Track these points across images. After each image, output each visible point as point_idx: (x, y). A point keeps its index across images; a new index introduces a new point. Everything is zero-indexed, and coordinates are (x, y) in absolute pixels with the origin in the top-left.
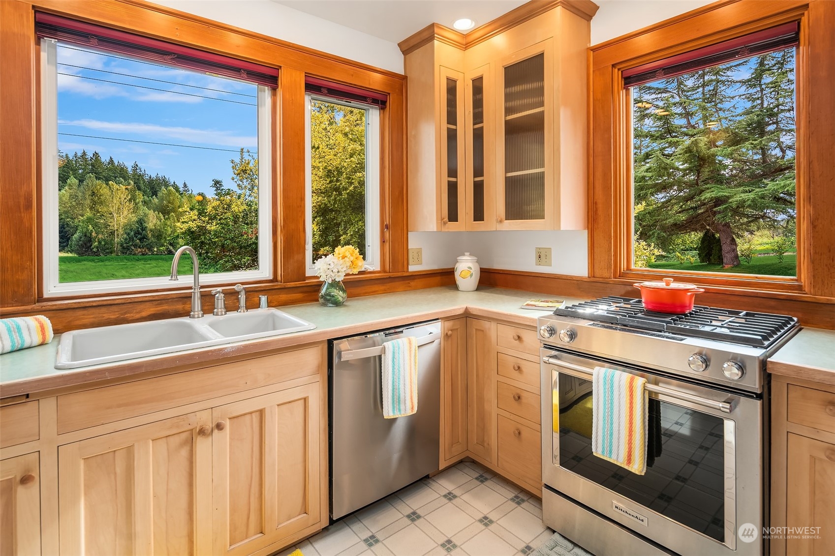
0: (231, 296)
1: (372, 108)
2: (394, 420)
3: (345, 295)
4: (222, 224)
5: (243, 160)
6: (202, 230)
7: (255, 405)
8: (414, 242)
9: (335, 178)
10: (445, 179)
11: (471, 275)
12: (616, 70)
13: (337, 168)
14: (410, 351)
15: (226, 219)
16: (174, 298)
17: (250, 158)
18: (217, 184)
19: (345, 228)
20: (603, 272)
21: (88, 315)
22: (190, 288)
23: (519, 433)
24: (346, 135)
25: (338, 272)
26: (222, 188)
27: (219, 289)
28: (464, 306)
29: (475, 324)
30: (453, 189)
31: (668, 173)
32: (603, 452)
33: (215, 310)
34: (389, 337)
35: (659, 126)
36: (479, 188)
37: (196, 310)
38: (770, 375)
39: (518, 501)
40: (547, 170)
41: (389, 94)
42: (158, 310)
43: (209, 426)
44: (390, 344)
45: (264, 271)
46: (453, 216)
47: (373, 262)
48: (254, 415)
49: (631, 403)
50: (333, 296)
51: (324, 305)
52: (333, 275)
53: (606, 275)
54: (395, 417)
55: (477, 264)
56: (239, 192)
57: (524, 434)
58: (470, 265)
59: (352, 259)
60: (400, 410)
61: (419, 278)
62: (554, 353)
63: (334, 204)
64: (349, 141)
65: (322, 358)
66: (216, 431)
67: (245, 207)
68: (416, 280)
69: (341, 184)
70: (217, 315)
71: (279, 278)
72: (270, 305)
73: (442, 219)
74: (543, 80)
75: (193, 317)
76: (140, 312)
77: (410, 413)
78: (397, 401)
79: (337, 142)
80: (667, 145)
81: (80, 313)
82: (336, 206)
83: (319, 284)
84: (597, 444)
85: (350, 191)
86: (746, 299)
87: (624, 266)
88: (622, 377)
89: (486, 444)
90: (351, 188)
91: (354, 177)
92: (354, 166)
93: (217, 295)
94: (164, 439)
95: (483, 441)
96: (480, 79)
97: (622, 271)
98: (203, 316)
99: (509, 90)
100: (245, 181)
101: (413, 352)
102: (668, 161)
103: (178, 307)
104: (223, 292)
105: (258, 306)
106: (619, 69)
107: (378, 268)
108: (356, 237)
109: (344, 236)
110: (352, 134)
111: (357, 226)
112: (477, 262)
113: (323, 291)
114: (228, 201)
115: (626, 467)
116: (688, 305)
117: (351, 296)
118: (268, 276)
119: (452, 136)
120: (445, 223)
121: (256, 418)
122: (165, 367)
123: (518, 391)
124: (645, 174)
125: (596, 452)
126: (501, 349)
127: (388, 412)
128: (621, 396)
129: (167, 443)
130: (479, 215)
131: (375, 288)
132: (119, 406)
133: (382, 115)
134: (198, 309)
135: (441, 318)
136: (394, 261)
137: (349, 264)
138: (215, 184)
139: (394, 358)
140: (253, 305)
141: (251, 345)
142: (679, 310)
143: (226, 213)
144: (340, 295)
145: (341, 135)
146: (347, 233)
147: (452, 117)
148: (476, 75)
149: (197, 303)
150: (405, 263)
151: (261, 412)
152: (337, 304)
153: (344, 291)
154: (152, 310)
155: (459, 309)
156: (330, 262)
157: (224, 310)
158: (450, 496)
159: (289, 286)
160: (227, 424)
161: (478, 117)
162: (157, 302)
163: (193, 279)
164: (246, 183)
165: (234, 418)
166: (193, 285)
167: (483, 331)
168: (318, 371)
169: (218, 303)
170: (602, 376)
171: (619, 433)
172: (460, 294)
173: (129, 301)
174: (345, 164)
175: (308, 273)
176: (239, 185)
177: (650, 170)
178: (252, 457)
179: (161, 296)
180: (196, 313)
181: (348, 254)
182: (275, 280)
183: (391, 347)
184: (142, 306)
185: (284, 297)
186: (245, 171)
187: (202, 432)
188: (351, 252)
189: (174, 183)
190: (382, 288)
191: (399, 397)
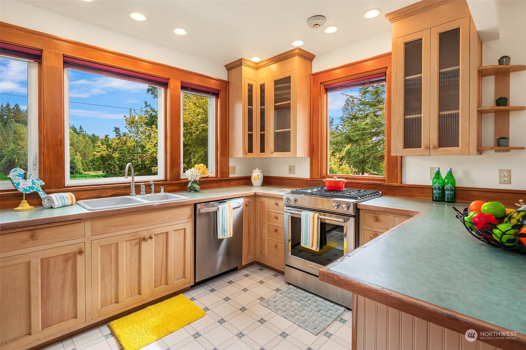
0: (148, 186)
1: (212, 97)
2: (222, 240)
3: (199, 187)
4: (121, 153)
5: (132, 116)
6: (110, 157)
7: (164, 230)
8: (232, 163)
9: (189, 127)
10: (247, 132)
11: (259, 179)
12: (322, 85)
13: (190, 122)
14: (230, 210)
15: (124, 150)
16: (122, 187)
17: (136, 115)
18: (117, 130)
19: (194, 155)
20: (316, 176)
21: (85, 194)
22: (130, 183)
23: (277, 246)
24: (195, 104)
25: (197, 176)
26: (120, 132)
27: (143, 183)
28: (254, 192)
29: (260, 199)
30: (250, 137)
31: (377, 126)
32: (304, 244)
33: (141, 193)
34: (220, 204)
35: (373, 99)
36: (262, 137)
37: (133, 192)
38: (359, 209)
39: (276, 275)
40: (291, 129)
41: (220, 90)
42: (115, 193)
43: (147, 237)
44: (221, 206)
45: (161, 176)
46: (250, 150)
47: (211, 172)
48: (164, 234)
49: (313, 224)
50: (194, 187)
51: (190, 191)
52: (194, 177)
53: (317, 177)
54: (223, 238)
55: (262, 174)
56: (130, 135)
57: (278, 246)
58: (259, 174)
59: (203, 170)
60: (225, 235)
61: (234, 181)
62: (290, 208)
63: (189, 140)
64: (196, 107)
65: (192, 212)
66: (149, 239)
67: (134, 143)
68: (233, 182)
69: (192, 130)
70: (142, 195)
71: (168, 179)
72: (165, 191)
73: (245, 152)
74: (290, 89)
75: (132, 196)
77: (229, 236)
78: (224, 231)
79: (190, 108)
80: (378, 110)
81: (82, 193)
82: (189, 142)
83: (187, 182)
84: (302, 242)
85: (197, 134)
86: (366, 186)
87: (324, 173)
88: (311, 214)
89: (263, 254)
90: (198, 132)
91: (199, 127)
92: (199, 121)
93: (142, 186)
94: (130, 241)
95: (262, 252)
96: (264, 84)
97: (324, 175)
98: (136, 195)
99: (276, 93)
100: (133, 128)
101: (231, 211)
102: (377, 119)
103: (123, 191)
104: (144, 185)
105: (160, 192)
106: (323, 85)
107: (214, 176)
108: (200, 159)
109: (193, 159)
110: (199, 104)
111: (200, 153)
112: (262, 172)
113: (189, 185)
114: (125, 140)
115: (311, 249)
116: (342, 187)
117: (202, 188)
118: (162, 178)
119: (250, 112)
120: (246, 154)
121: (165, 235)
122: (131, 211)
123: (277, 228)
124: (365, 126)
125: (302, 245)
126: (269, 210)
127: (220, 236)
128: (310, 221)
129: (130, 243)
130: (262, 150)
131: (213, 185)
132: (113, 226)
133: (217, 100)
134: (134, 192)
135: (243, 197)
136: (222, 173)
137: (202, 172)
138: (115, 130)
139: (222, 212)
140: (157, 191)
142: (338, 189)
143: (123, 147)
144: (197, 187)
145: (192, 104)
146: (195, 158)
147: (250, 103)
148: (262, 83)
149: (133, 189)
150: (228, 173)
151: (167, 233)
152: (196, 191)
153: (199, 185)
154: (112, 193)
155: (252, 193)
156: (193, 171)
157: (145, 193)
158: (247, 276)
159: (173, 183)
160: (154, 236)
161: (262, 103)
162: (114, 189)
163: (132, 179)
164: (133, 129)
165: (156, 235)
167: (262, 202)
168: (190, 217)
169: (142, 189)
170: (304, 214)
171: (309, 236)
172: (254, 187)
173: (103, 188)
174: (195, 120)
175: (182, 177)
176: (129, 131)
177: (367, 124)
178: (163, 252)
180: (133, 194)
181: (201, 168)
182: (166, 180)
183: (221, 207)
184: (108, 191)
185: (170, 188)
186: (133, 122)
187: (144, 239)
188: (202, 167)
189: (73, 126)
190: (216, 185)
191: (225, 230)
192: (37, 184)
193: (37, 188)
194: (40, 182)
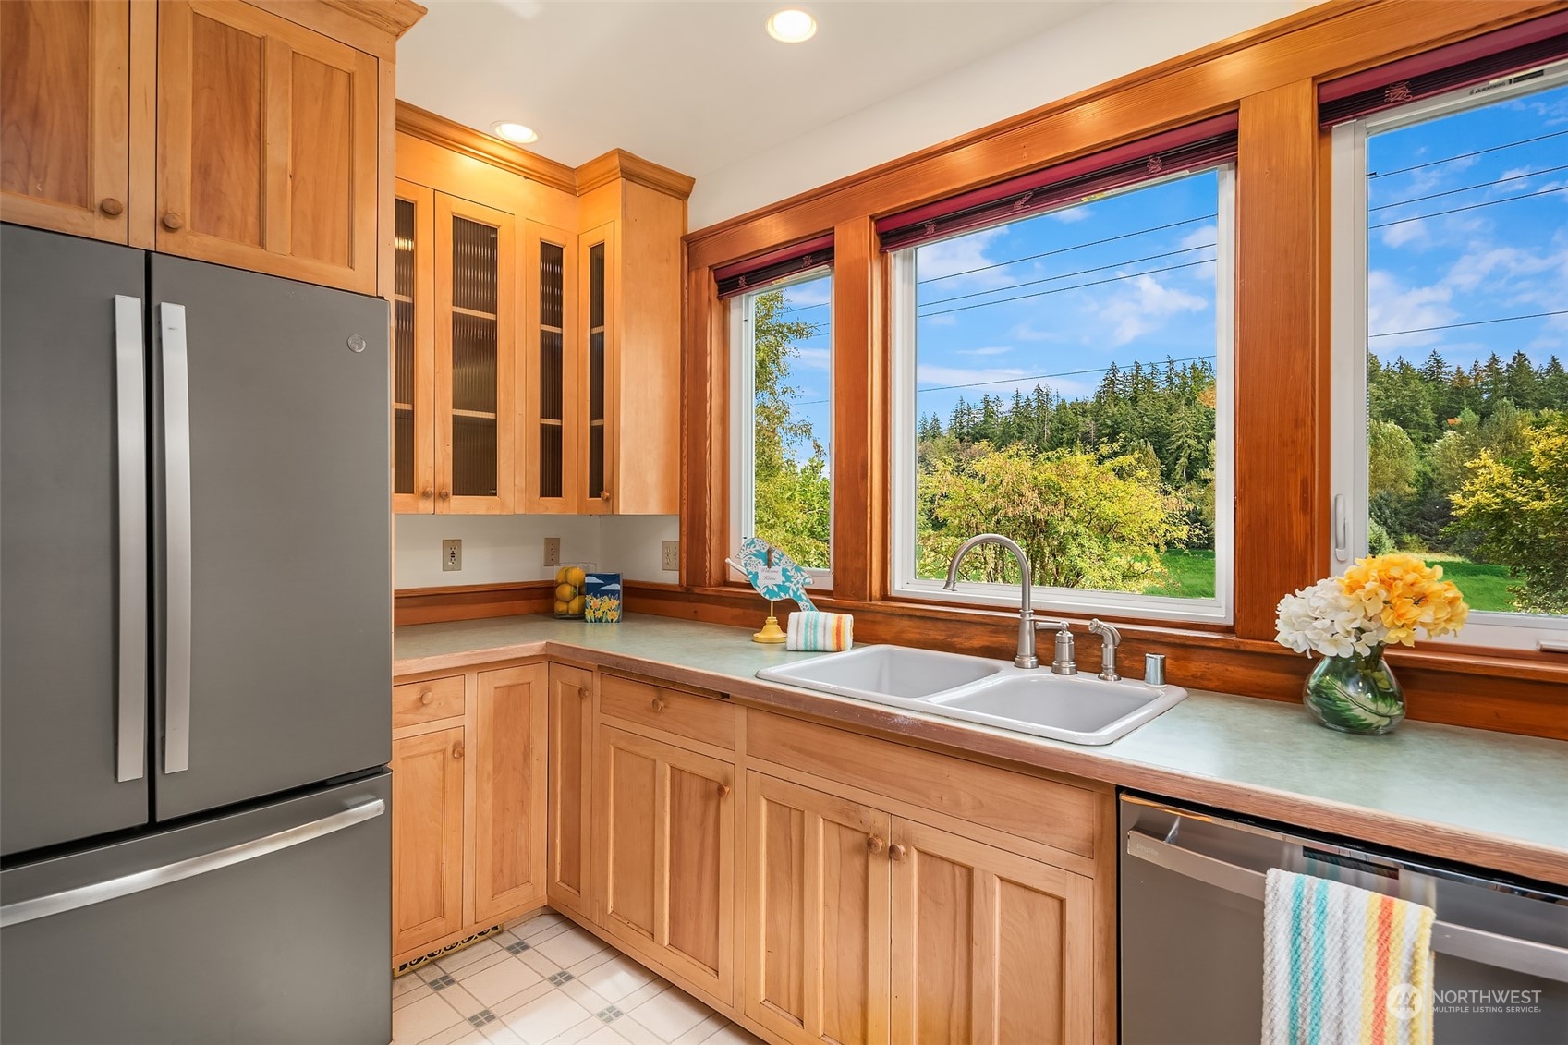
27: (1065, 622)
48: (956, 868)
65: (1102, 825)
76: (969, 639)
93: (1059, 633)
94: (837, 826)
104: (1071, 628)
121: (961, 876)
129: (840, 835)
140: (1129, 668)
141: (935, 727)
149: (1025, 640)
151: (969, 873)
157: (1072, 666)
160: (914, 855)
165: (924, 852)
166: (1020, 606)
169: (1061, 648)
179: (995, 619)
180: (1025, 659)
184: (972, 630)
192: (795, 582)
193: (795, 590)
194: (802, 575)
